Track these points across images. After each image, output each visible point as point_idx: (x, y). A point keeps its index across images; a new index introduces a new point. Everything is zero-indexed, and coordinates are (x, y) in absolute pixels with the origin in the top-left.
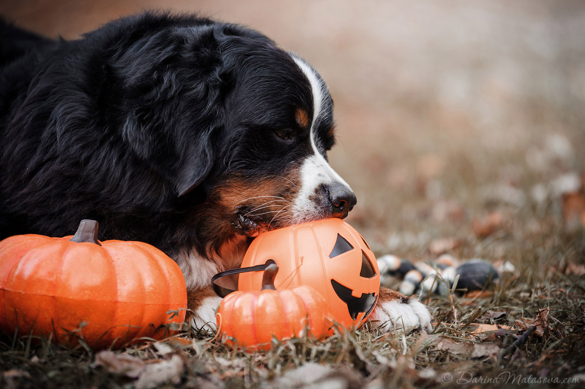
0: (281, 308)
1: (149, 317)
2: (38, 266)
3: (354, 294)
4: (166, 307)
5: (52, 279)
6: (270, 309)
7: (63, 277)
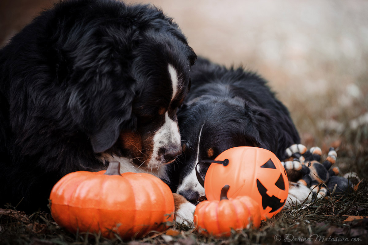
0: (234, 211)
1: (154, 219)
2: (89, 191)
3: (268, 192)
4: (164, 212)
5: (98, 198)
6: (227, 211)
7: (104, 197)
